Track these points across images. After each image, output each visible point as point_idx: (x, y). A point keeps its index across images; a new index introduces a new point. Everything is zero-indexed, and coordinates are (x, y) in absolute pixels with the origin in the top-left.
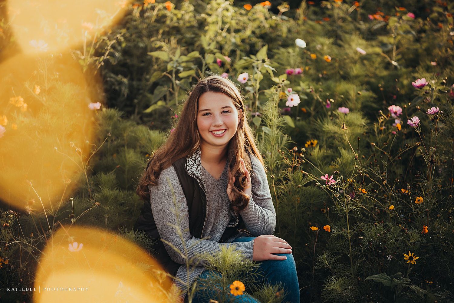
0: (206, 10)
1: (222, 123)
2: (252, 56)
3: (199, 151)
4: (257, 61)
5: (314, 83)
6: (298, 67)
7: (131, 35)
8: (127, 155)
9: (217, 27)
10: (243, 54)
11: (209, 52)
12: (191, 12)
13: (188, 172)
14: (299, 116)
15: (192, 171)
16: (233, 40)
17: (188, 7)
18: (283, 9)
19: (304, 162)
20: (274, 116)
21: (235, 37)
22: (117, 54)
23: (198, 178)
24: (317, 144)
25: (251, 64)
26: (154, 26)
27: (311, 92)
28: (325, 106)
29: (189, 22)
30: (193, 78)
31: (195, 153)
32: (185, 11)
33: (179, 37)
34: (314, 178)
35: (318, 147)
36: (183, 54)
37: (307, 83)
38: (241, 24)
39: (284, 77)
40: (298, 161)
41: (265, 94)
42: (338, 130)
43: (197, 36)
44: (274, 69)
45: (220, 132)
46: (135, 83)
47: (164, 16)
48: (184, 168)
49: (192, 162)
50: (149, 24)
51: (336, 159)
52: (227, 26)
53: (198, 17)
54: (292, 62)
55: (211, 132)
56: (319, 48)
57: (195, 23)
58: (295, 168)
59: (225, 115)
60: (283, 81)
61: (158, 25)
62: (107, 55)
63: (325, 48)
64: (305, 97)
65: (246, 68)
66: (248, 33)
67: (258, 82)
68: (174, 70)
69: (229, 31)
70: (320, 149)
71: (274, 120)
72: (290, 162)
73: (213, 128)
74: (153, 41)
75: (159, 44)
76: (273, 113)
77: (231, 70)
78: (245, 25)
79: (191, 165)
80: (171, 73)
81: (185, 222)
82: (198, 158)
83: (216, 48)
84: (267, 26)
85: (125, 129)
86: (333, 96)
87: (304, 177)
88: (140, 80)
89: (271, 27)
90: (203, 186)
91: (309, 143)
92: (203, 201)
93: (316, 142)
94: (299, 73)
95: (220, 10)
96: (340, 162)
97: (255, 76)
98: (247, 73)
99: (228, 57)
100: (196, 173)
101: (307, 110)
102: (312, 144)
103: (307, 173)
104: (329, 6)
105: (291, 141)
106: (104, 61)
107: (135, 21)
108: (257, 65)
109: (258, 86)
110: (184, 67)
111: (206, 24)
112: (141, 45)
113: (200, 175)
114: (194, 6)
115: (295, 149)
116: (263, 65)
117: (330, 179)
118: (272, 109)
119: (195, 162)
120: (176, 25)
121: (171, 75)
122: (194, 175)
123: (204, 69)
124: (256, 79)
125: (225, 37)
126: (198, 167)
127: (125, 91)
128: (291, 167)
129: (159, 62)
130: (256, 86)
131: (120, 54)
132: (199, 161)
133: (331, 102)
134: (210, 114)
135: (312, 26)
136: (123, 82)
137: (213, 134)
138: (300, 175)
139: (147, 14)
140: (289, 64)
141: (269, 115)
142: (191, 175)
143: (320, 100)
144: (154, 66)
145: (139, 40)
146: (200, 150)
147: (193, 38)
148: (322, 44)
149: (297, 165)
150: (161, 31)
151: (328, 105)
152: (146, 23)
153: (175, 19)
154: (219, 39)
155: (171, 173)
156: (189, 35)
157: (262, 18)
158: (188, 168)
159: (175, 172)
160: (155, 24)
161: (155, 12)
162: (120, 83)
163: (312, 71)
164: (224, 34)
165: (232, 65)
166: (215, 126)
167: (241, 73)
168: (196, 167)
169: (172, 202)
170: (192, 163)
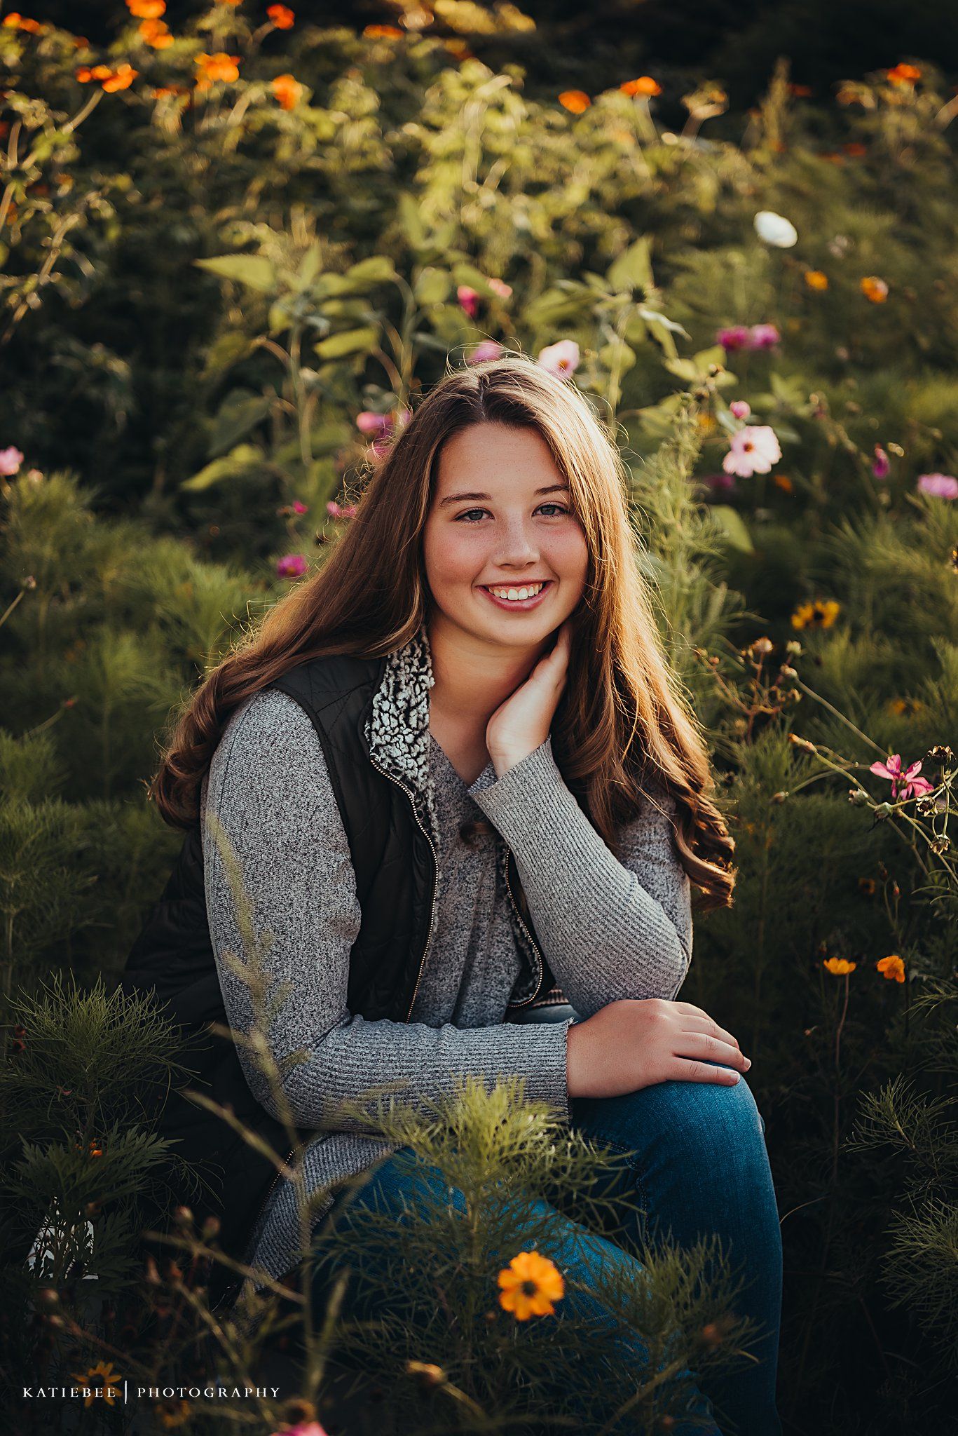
0: (425, 110)
1: (535, 556)
2: (593, 279)
3: (426, 673)
4: (614, 295)
5: (825, 384)
6: (763, 321)
7: (147, 199)
8: (106, 655)
9: (462, 174)
10: (557, 271)
11: (426, 259)
12: (368, 115)
13: (374, 757)
14: (765, 506)
15: (390, 756)
16: (521, 221)
17: (358, 97)
18: (702, 107)
19: (798, 697)
20: (678, 514)
21: (527, 211)
22: (87, 268)
23: (412, 787)
24: (841, 619)
25: (586, 307)
26: (235, 168)
27: (814, 415)
28: (867, 469)
29: (363, 154)
30: (371, 361)
31: (412, 683)
32: (347, 112)
33: (324, 207)
34: (837, 762)
35: (847, 632)
36: (330, 267)
37: (797, 381)
38: (551, 163)
39: (713, 359)
40: (772, 696)
41: (644, 423)
42: (923, 568)
43: (390, 203)
44: (677, 327)
45: (523, 593)
46: (160, 377)
47: (271, 132)
48: (361, 737)
49: (393, 715)
50: (214, 161)
51: (923, 684)
52: (499, 168)
53: (395, 137)
54: (741, 301)
55: (485, 588)
56: (841, 248)
57: (380, 158)
58: (761, 721)
59: (548, 524)
60: (713, 375)
61: (249, 163)
62: (53, 271)
63: (865, 248)
64: (792, 436)
65: (565, 324)
66: (576, 194)
67: (615, 378)
68: (296, 330)
69: (504, 187)
70: (853, 640)
71: (679, 528)
72: (742, 693)
73: (492, 575)
74: (226, 222)
75: (246, 232)
76: (676, 500)
77: (511, 330)
78: (566, 169)
79: (388, 729)
80: (283, 339)
81: (338, 963)
82: (418, 704)
83: (457, 248)
84: (644, 169)
85: (103, 555)
86: (896, 431)
87: (796, 760)
88: (176, 365)
89: (660, 174)
90: (427, 822)
91: (806, 612)
92: (421, 883)
93: (832, 608)
94: (767, 342)
95: (473, 109)
96: (936, 694)
97: (606, 354)
98: (573, 341)
99: (501, 282)
100: (405, 763)
101: (796, 485)
102: (818, 616)
103: (812, 747)
104: (868, 101)
105: (747, 614)
106: (41, 291)
107: (163, 145)
108: (613, 311)
109: (614, 394)
110: (332, 318)
111: (421, 160)
112: (183, 235)
113: (421, 774)
114: (381, 96)
115: (764, 646)
116: (636, 309)
117: (909, 777)
118: (673, 485)
119: (407, 719)
120: (314, 163)
121: (285, 346)
122: (397, 773)
123: (409, 324)
124: (608, 363)
125: (491, 210)
126: (415, 742)
127: (120, 405)
128: (746, 717)
129: (244, 301)
130: (607, 392)
131: (103, 267)
132: (421, 716)
133: (891, 455)
134: (485, 516)
135: (809, 171)
136: (112, 371)
137: (492, 598)
138: (782, 751)
139: (208, 123)
140: (729, 311)
141: (659, 512)
142: (386, 771)
143: (851, 446)
144: (227, 311)
145: (176, 216)
146: (430, 672)
147: (373, 213)
148: (853, 235)
149: (769, 711)
150: (257, 185)
151: (879, 464)
152: (206, 155)
153: (309, 142)
154: (471, 215)
155: (306, 760)
156: (360, 203)
157: (626, 143)
158: (377, 740)
159: (322, 757)
160: (238, 160)
161: (236, 116)
162: (103, 377)
163: (814, 337)
164: (488, 196)
165: (515, 311)
166: (505, 566)
167: (551, 344)
168: (410, 739)
169: (297, 878)
170: (395, 723)
